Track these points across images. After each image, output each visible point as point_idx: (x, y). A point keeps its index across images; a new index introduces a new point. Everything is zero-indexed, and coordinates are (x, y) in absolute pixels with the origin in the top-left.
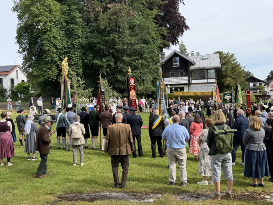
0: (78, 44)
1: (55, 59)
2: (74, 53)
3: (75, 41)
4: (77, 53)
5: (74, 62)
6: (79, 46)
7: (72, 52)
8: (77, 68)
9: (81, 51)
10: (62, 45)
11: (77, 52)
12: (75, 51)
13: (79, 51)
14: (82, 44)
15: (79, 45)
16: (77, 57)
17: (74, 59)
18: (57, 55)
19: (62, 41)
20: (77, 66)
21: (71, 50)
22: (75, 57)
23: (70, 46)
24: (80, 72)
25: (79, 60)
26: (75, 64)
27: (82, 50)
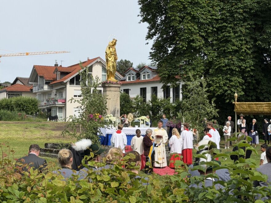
0: (241, 11)
1: (194, 45)
2: (233, 29)
3: (236, 4)
4: (240, 28)
5: (233, 48)
6: (244, 14)
7: (230, 27)
8: (240, 59)
9: (248, 24)
10: (211, 16)
11: (242, 26)
12: (235, 25)
13: (246, 24)
14: (251, 9)
15: (244, 12)
16: (240, 36)
17: (234, 41)
18: (200, 36)
19: (211, 9)
20: (241, 55)
21: (229, 24)
22: (237, 37)
23: (227, 16)
24: (246, 67)
25: (244, 42)
26: (236, 51)
27: (252, 22)
